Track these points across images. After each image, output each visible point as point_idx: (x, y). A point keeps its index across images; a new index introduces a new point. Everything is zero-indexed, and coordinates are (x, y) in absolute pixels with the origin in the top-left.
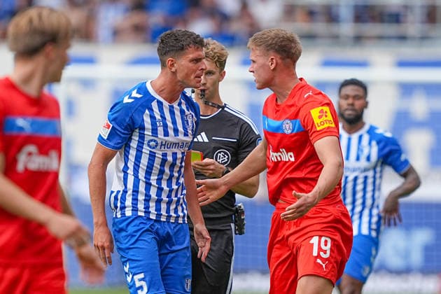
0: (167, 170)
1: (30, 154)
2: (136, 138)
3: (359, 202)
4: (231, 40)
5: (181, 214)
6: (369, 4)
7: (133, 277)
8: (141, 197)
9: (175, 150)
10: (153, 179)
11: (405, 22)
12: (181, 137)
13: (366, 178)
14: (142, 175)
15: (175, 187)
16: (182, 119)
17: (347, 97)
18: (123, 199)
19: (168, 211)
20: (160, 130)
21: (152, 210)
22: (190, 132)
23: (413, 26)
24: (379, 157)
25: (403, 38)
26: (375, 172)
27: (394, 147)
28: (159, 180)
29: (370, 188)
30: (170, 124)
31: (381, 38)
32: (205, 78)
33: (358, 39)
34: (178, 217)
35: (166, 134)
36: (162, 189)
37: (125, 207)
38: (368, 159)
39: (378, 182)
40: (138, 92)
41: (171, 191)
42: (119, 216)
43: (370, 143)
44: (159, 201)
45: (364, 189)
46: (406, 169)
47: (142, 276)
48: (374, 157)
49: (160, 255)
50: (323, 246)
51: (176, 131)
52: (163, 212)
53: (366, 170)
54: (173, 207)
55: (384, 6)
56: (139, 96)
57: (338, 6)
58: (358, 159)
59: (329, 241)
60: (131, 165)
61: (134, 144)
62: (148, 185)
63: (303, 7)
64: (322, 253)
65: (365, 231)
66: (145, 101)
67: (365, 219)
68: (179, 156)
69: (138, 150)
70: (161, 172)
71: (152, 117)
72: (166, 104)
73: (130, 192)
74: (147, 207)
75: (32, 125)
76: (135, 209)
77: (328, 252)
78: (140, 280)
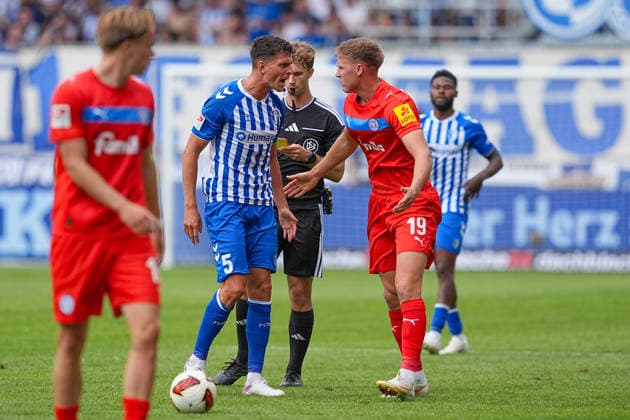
0: (253, 159)
1: (107, 140)
2: (226, 130)
3: (448, 181)
4: (321, 42)
5: (268, 198)
6: (447, 8)
7: (220, 257)
8: (231, 184)
9: (262, 142)
10: (241, 167)
11: (478, 25)
12: (267, 131)
13: (454, 160)
14: (231, 164)
15: (260, 174)
16: (269, 114)
17: (438, 87)
18: (215, 186)
19: (255, 195)
20: (248, 125)
21: (241, 195)
22: (275, 126)
23: (485, 29)
24: (466, 141)
25: (475, 39)
26: (463, 155)
27: (480, 133)
28: (246, 169)
29: (458, 169)
30: (257, 119)
31: (456, 39)
32: (293, 78)
33: (436, 40)
34: (265, 201)
35: (254, 128)
36: (249, 176)
37: (216, 194)
38: (456, 142)
39: (465, 163)
40: (230, 90)
41: (257, 178)
42: (211, 201)
43: (458, 129)
44: (247, 187)
45: (453, 170)
46: (491, 152)
47: (229, 256)
48: (461, 141)
49: (246, 237)
50: (419, 225)
51: (263, 126)
52: (251, 197)
53: (453, 152)
54: (259, 192)
55: (458, 11)
56: (230, 93)
57: (417, 10)
58: (447, 142)
59: (424, 220)
60: (221, 155)
61: (224, 136)
62: (236, 172)
63: (385, 11)
64: (419, 232)
65: (454, 209)
66: (236, 98)
67: (454, 197)
68: (265, 147)
69: (227, 142)
70: (248, 161)
71: (242, 113)
72: (254, 101)
73: (220, 179)
74: (236, 193)
75: (108, 114)
76: (225, 195)
77: (424, 230)
78: (227, 259)
